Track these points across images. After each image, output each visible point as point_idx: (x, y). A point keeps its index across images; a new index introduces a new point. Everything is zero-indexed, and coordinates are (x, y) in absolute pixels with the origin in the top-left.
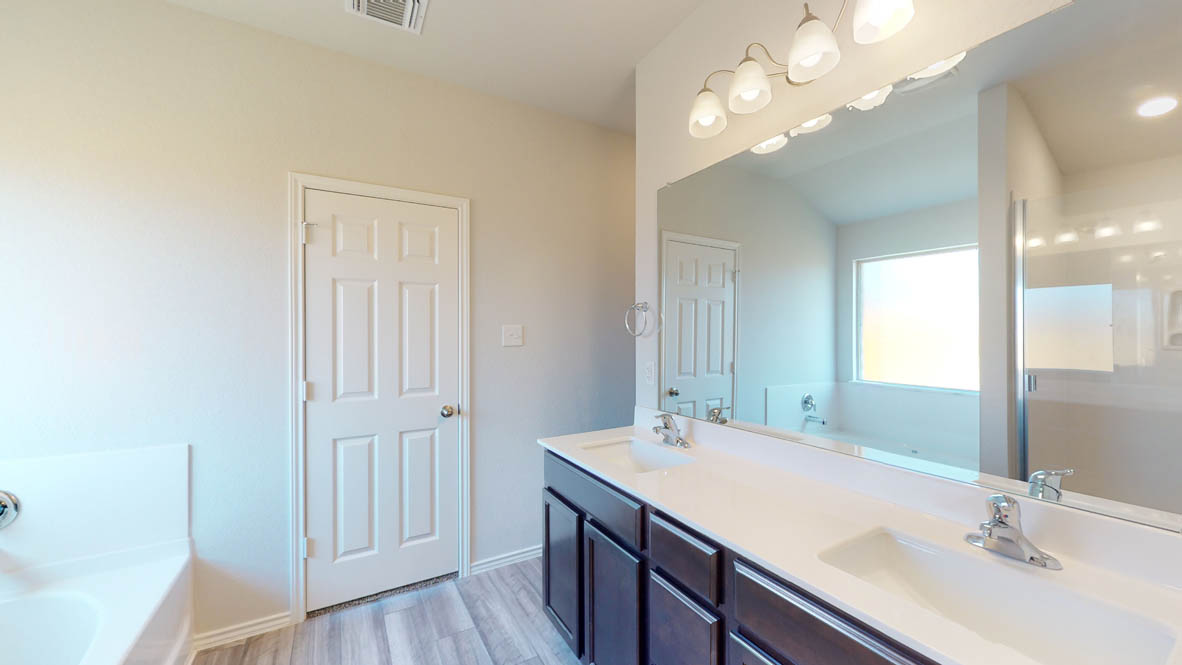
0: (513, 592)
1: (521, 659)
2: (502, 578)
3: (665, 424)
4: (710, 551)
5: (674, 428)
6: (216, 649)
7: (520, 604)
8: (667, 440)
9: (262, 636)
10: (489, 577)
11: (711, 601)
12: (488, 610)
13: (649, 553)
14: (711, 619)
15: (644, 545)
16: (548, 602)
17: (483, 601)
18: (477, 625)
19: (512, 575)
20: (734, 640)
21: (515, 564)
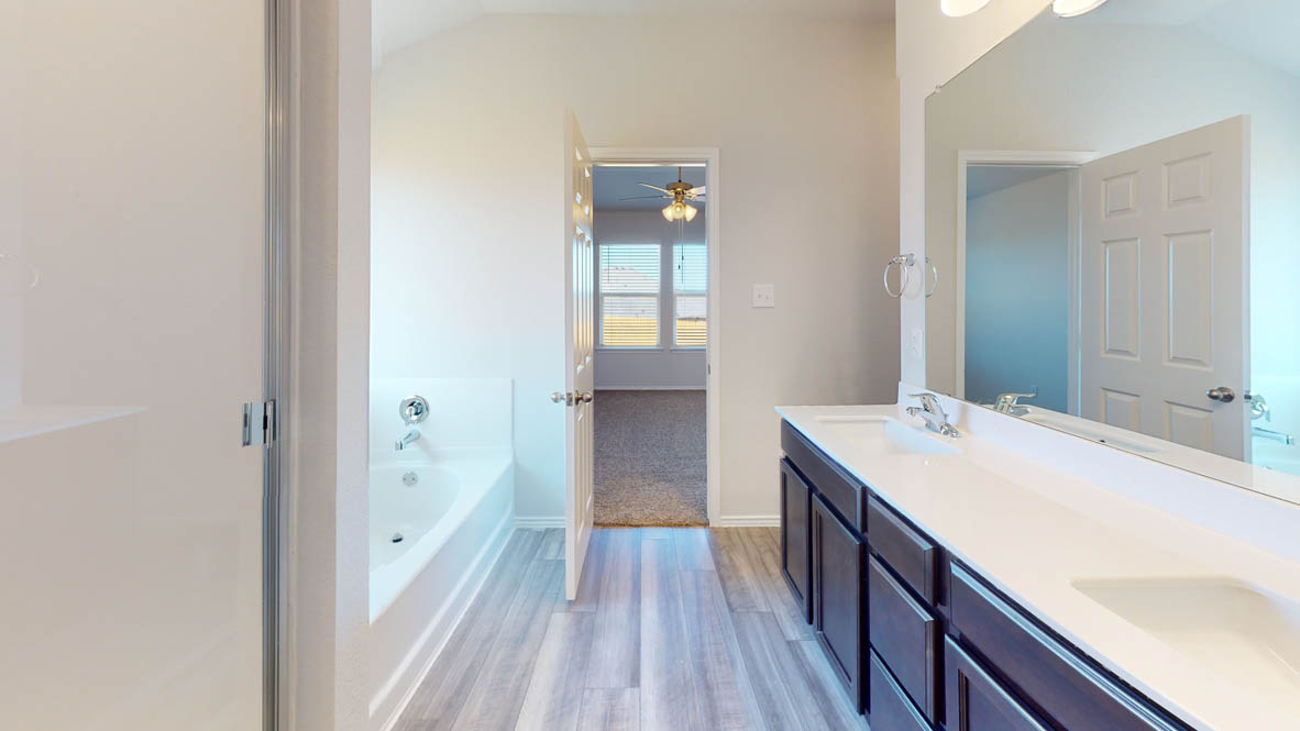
0: (759, 551)
1: (755, 610)
2: (750, 536)
3: (925, 405)
4: (927, 546)
5: (937, 411)
6: (528, 530)
7: (764, 564)
8: (929, 425)
9: (555, 529)
10: (739, 534)
11: (928, 599)
12: (731, 560)
13: (871, 537)
14: (927, 617)
15: (865, 527)
16: (785, 566)
17: (727, 551)
18: (718, 569)
19: (761, 536)
20: (948, 643)
21: (767, 528)
